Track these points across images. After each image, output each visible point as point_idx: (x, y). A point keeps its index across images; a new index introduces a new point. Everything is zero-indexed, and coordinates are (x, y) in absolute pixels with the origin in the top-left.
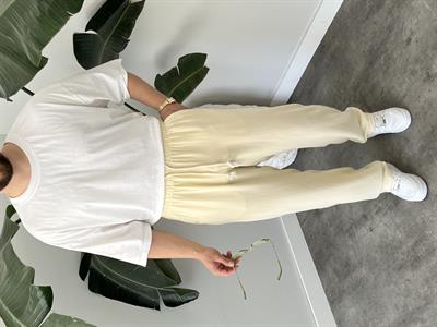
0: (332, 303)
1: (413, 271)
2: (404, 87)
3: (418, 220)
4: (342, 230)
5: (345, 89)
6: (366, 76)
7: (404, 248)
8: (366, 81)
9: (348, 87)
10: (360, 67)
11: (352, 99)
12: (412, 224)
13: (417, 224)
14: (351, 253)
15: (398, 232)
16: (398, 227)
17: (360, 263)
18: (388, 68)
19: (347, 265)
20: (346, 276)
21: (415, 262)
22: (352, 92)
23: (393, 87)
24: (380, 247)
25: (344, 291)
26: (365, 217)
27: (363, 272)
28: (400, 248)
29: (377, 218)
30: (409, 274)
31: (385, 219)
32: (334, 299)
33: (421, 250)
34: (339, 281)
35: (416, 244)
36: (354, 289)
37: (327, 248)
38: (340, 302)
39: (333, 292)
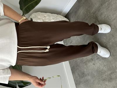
0: (76, 84)
1: (109, 82)
2: (115, 16)
3: (114, 65)
4: (83, 62)
5: (90, 13)
6: (99, 9)
7: (106, 74)
8: (99, 11)
9: (91, 12)
10: (97, 6)
11: (92, 17)
12: (111, 66)
13: (113, 67)
14: (85, 70)
15: (105, 68)
16: (105, 66)
17: (88, 74)
18: (109, 7)
19: (83, 74)
20: (82, 78)
21: (110, 79)
22: (92, 14)
23: (110, 15)
24: (97, 71)
25: (81, 82)
26: (92, 59)
27: (89, 77)
28: (105, 73)
29: (97, 61)
30: (107, 83)
31: (100, 62)
32: (77, 83)
33: (113, 76)
34: (80, 78)
35: (111, 73)
36: (85, 82)
37: (76, 67)
38: (79, 85)
39: (77, 81)
